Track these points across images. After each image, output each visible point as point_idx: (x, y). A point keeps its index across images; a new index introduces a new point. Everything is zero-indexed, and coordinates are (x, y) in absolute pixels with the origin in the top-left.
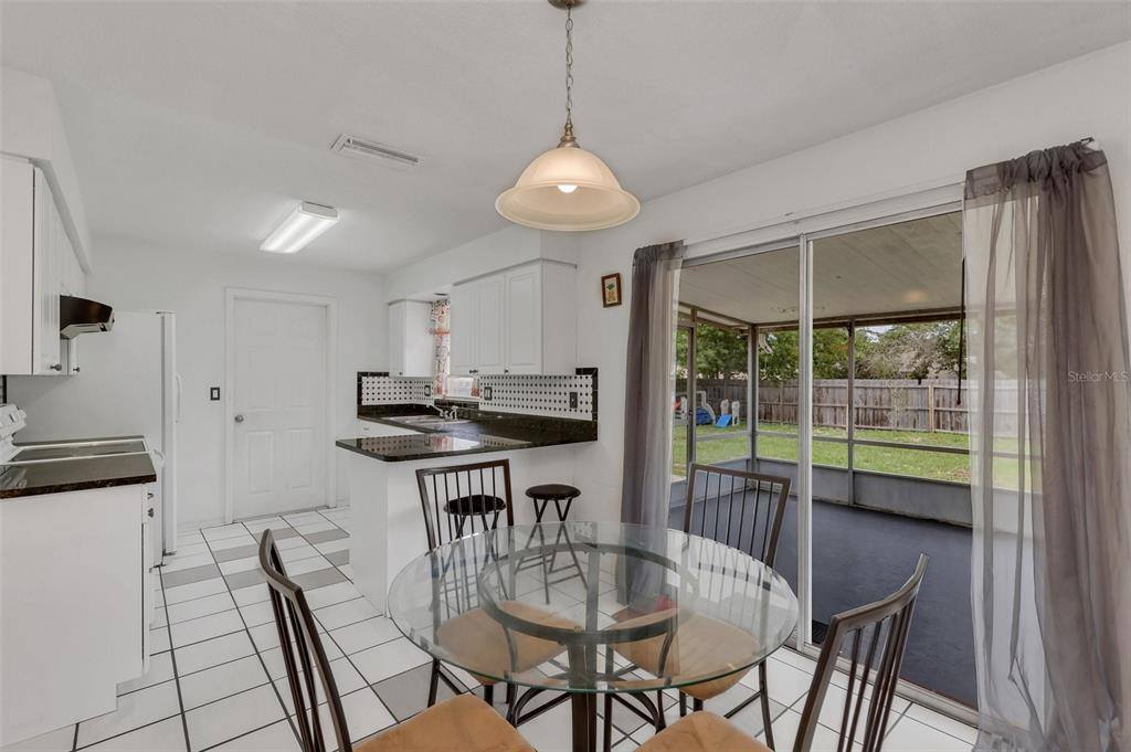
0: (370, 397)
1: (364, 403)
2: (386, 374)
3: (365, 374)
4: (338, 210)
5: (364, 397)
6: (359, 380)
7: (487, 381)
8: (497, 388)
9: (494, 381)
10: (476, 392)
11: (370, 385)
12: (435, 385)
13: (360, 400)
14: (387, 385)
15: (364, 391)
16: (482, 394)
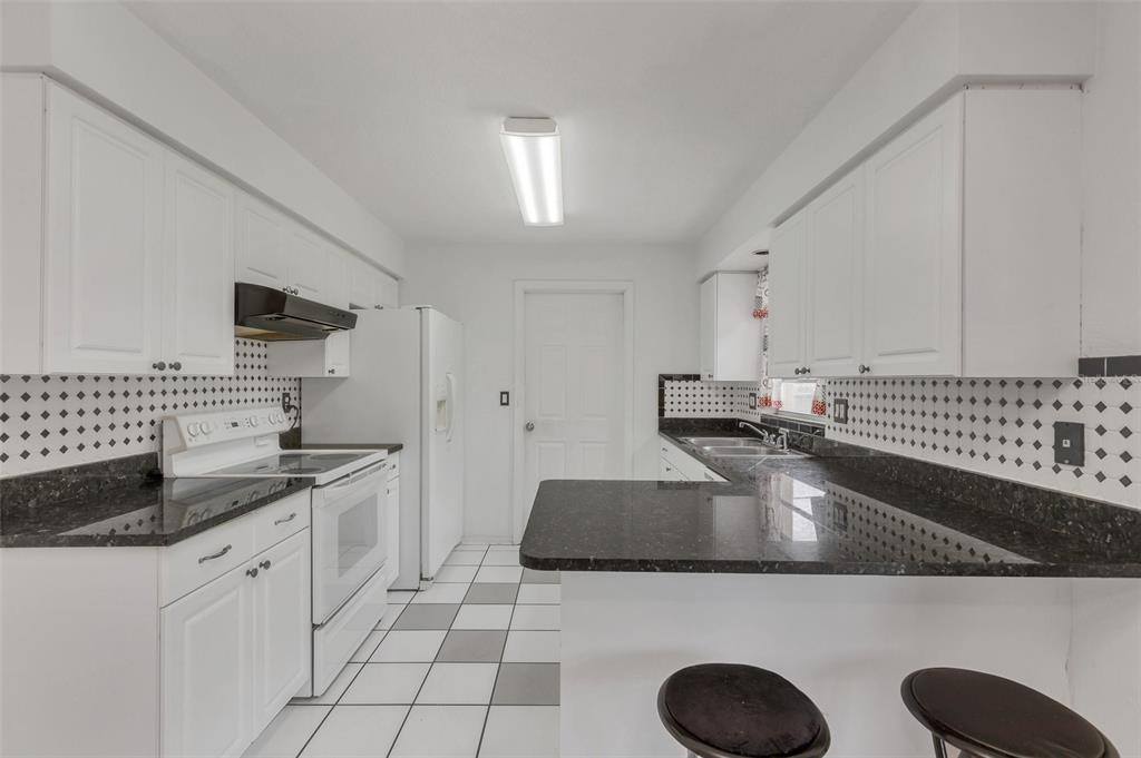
0: (676, 406)
1: (668, 415)
2: (697, 378)
3: (670, 378)
4: (555, 119)
5: (667, 406)
6: (661, 385)
7: (838, 388)
8: (857, 401)
9: (851, 389)
10: (820, 408)
11: (676, 392)
12: (762, 393)
13: (661, 412)
14: (698, 392)
15: (667, 399)
16: (830, 411)
